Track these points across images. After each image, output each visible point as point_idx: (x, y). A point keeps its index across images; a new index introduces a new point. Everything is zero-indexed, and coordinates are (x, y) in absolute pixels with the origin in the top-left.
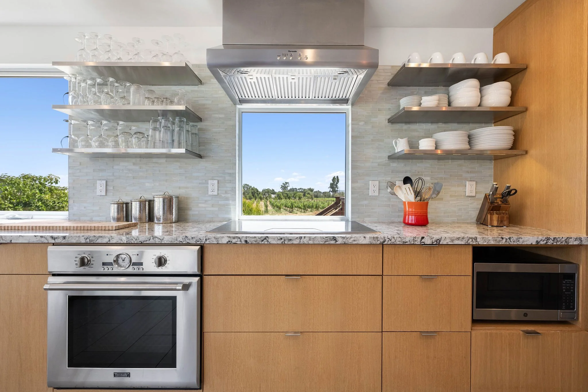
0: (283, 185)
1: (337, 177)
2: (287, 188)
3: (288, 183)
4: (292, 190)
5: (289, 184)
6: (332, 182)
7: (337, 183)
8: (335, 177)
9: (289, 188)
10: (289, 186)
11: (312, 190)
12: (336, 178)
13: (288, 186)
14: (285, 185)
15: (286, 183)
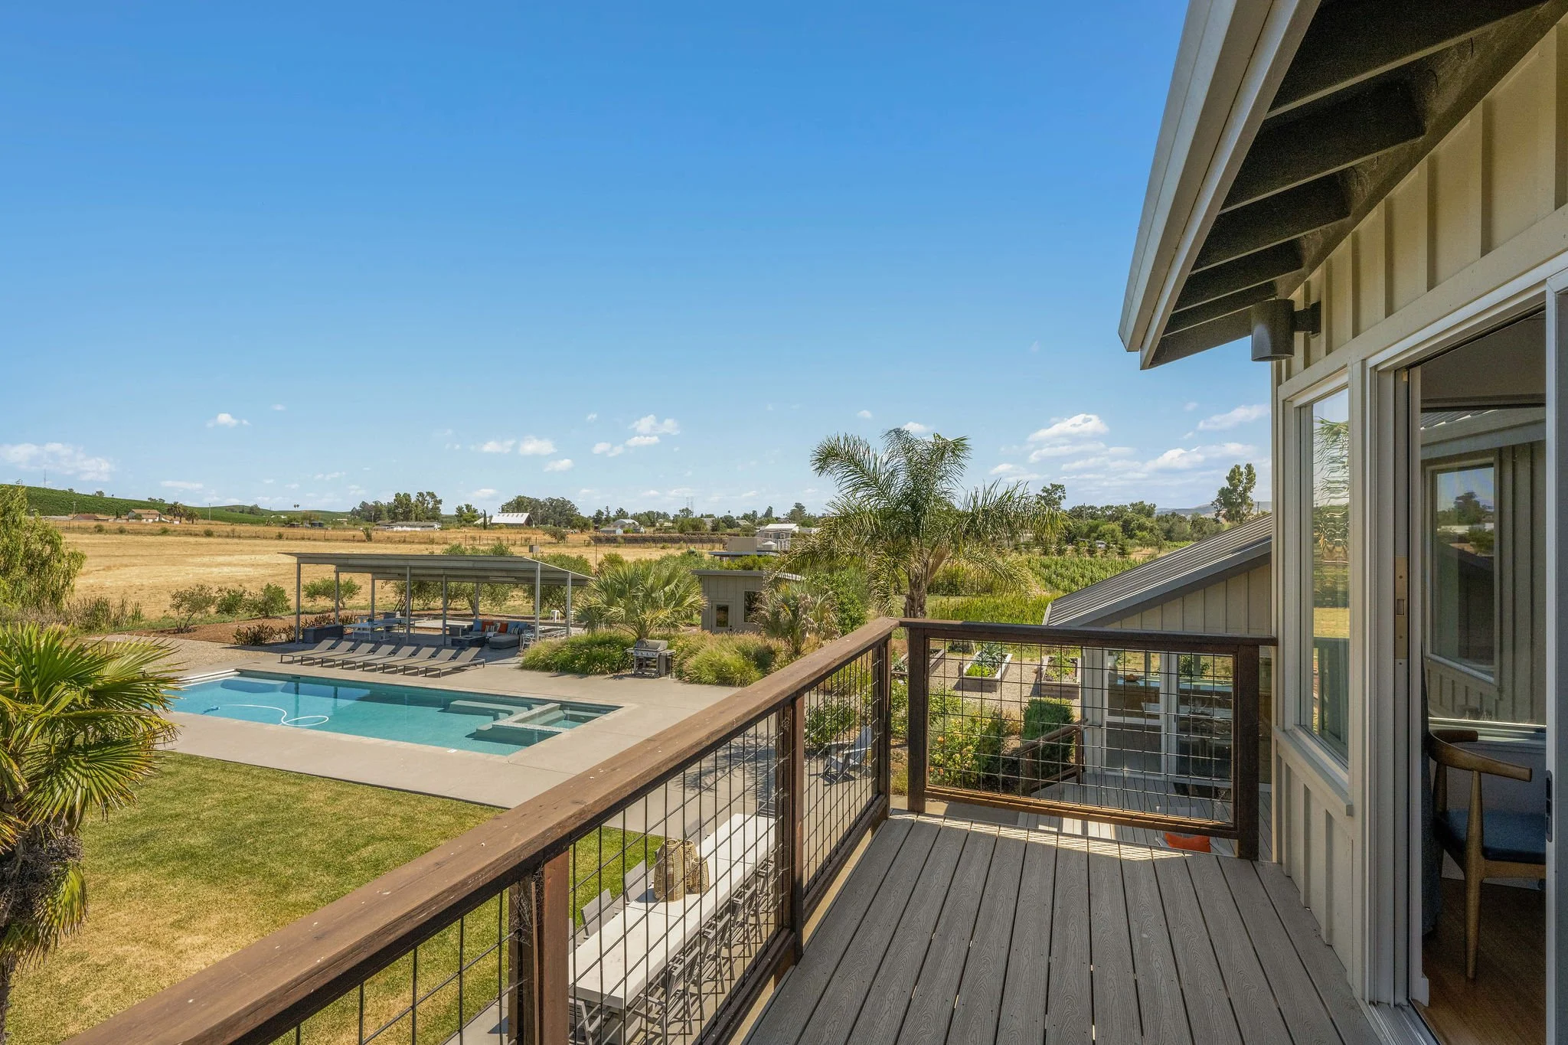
0: (1045, 494)
1: (1249, 467)
2: (1058, 504)
3: (1061, 487)
4: (1077, 513)
5: (1063, 492)
6: (1226, 484)
7: (1245, 490)
8: (1238, 467)
9: (1066, 505)
10: (1064, 497)
11: (1148, 512)
12: (1242, 469)
13: (1060, 498)
14: (1050, 494)
15: (1056, 487)
